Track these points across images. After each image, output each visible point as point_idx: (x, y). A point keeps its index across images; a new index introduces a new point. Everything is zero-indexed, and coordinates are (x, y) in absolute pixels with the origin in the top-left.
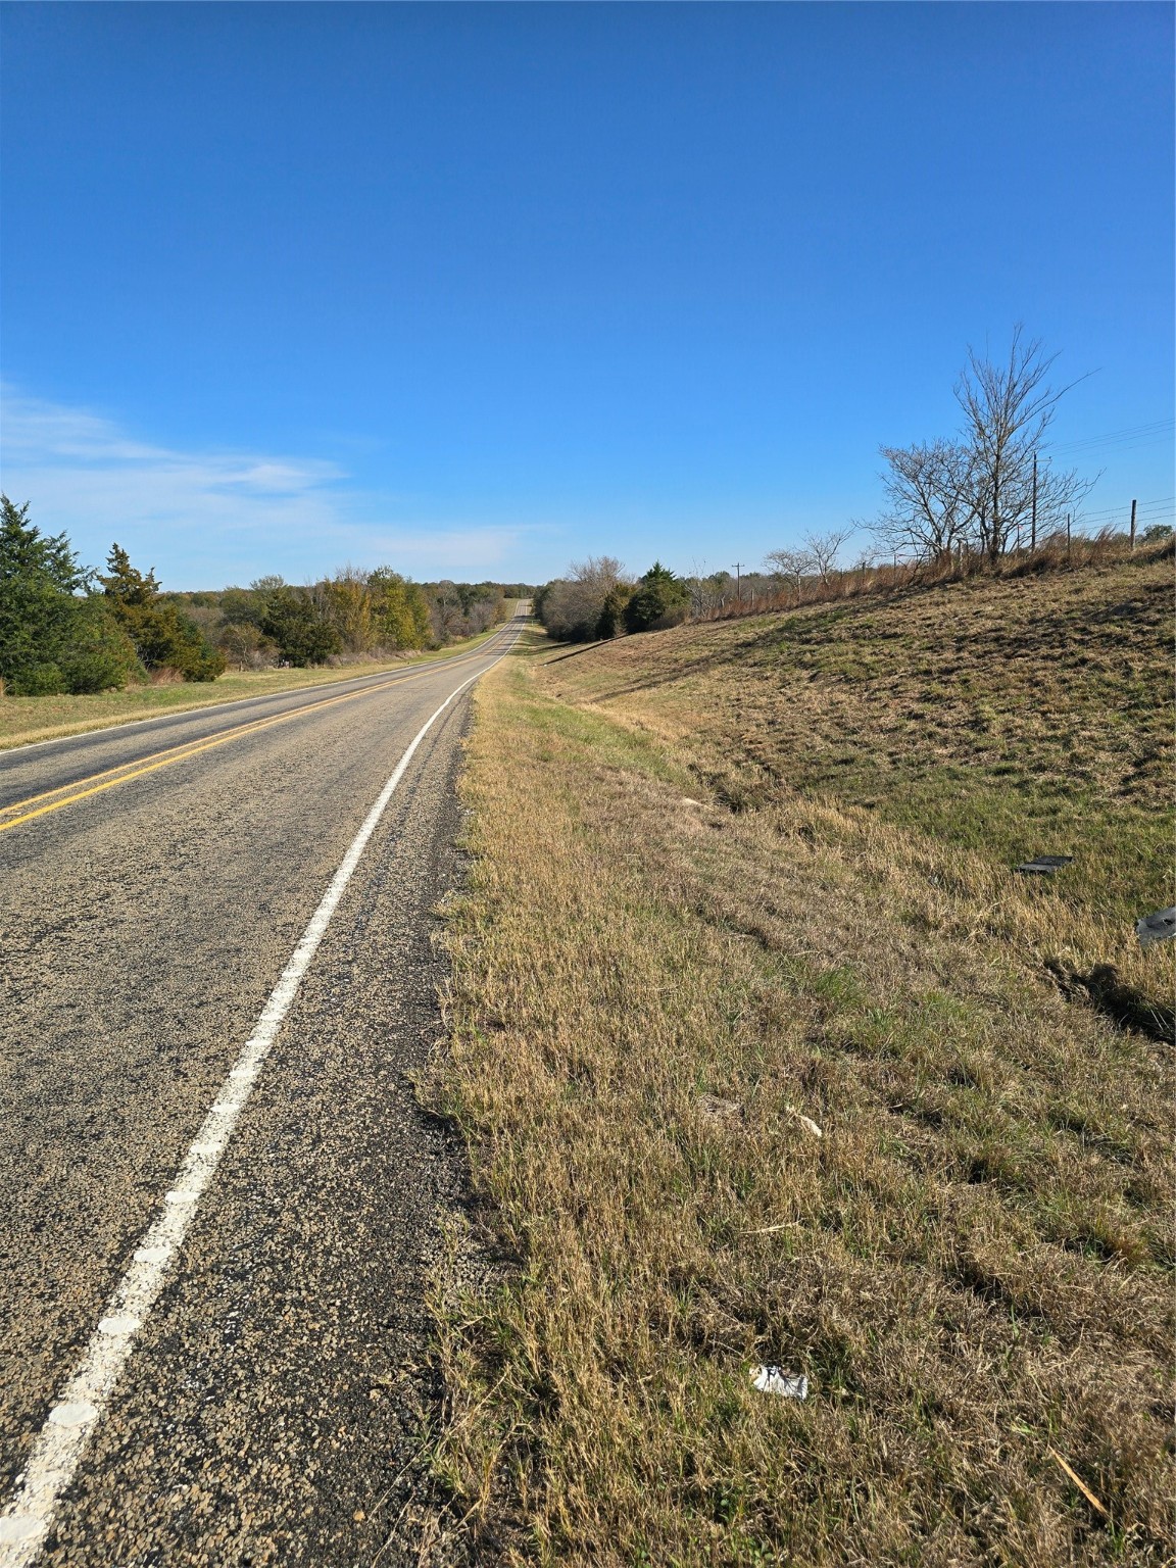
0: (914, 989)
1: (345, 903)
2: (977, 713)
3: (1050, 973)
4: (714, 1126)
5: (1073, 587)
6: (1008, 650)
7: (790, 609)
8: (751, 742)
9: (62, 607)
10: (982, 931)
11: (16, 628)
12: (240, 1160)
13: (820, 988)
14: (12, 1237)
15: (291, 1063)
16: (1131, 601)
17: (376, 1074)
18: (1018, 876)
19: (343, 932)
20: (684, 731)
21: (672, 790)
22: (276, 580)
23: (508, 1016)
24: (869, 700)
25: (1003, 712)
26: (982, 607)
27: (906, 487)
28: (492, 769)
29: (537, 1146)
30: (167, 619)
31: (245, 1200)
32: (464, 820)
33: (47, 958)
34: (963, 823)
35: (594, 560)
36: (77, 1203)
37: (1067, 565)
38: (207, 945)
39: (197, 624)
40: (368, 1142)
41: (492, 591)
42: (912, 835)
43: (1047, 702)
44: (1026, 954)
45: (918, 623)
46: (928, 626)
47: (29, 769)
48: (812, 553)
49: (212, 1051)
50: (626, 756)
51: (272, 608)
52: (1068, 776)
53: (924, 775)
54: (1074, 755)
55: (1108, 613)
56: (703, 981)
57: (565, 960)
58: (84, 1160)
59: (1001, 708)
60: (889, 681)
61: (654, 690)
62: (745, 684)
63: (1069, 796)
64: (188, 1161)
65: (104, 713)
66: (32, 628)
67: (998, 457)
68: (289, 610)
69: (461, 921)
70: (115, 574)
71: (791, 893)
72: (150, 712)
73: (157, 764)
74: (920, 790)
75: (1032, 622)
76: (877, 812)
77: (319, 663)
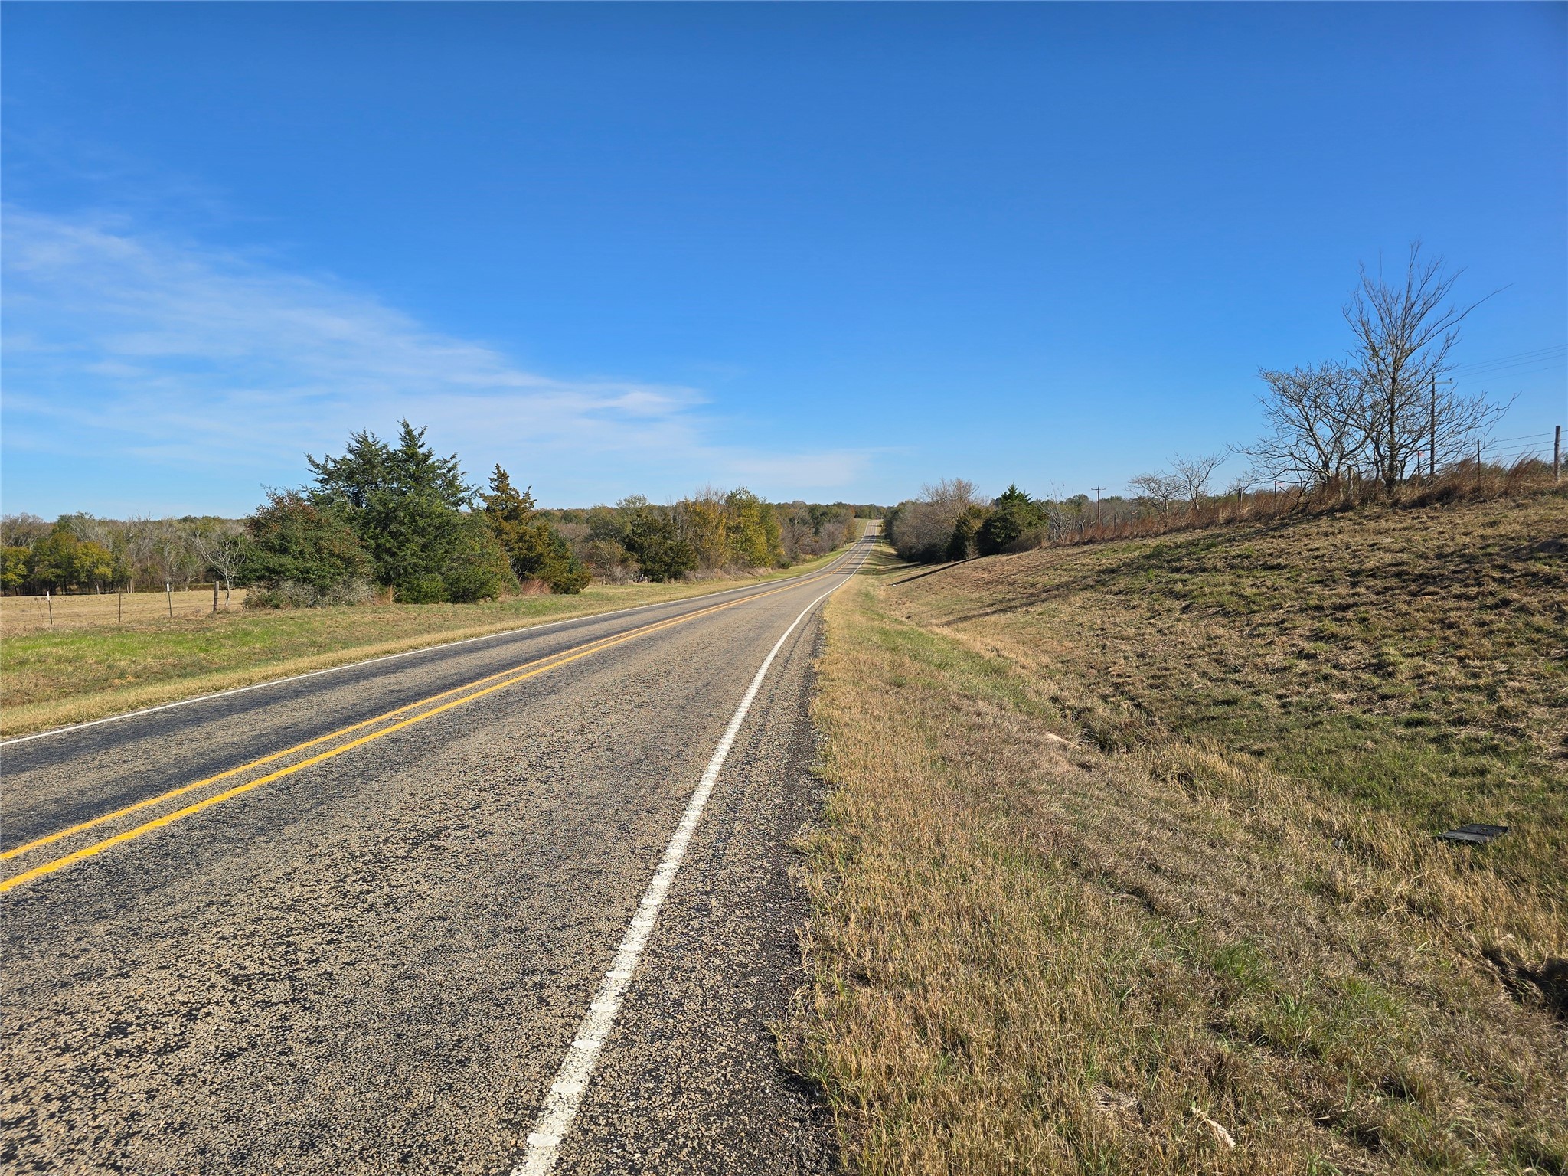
0: (1329, 973)
1: (702, 827)
2: (1379, 655)
3: (1491, 964)
4: (1108, 1122)
5: (1487, 520)
6: (1413, 587)
7: (1156, 535)
8: (1119, 676)
9: (448, 522)
10: (1403, 908)
11: (408, 541)
12: (601, 1105)
13: (1219, 967)
14: (380, 1165)
15: (651, 1000)
16: (1560, 537)
17: (736, 1021)
18: (1441, 845)
19: (700, 860)
20: (1045, 660)
21: (1036, 723)
22: (640, 500)
23: (873, 969)
24: (1251, 635)
25: (1411, 656)
26: (1379, 539)
27: (1288, 410)
28: (844, 692)
29: (911, 1127)
30: (540, 535)
31: (606, 1151)
32: (818, 746)
33: (422, 866)
34: (1371, 779)
35: (948, 481)
36: (443, 1135)
37: (1477, 496)
38: (570, 864)
39: (566, 539)
40: (730, 1099)
41: (843, 512)
42: (1310, 788)
43: (1465, 647)
44: (1460, 940)
45: (1305, 554)
46: (1317, 557)
47: (412, 674)
48: (1181, 478)
49: (574, 979)
50: (982, 684)
51: (635, 525)
52: (1496, 732)
53: (1321, 722)
54: (1501, 708)
55: (1532, 550)
56: (1085, 947)
57: (932, 911)
58: (450, 1087)
59: (1407, 651)
60: (1273, 616)
61: (1009, 615)
62: (1110, 613)
63: (1499, 755)
64: (549, 1099)
65: (479, 622)
66: (421, 541)
67: (1394, 380)
68: (650, 528)
69: (819, 857)
70: (496, 493)
71: (1174, 848)
72: (520, 622)
73: (527, 674)
74: (1317, 739)
75: (1439, 556)
76: (1267, 761)
77: (676, 579)
